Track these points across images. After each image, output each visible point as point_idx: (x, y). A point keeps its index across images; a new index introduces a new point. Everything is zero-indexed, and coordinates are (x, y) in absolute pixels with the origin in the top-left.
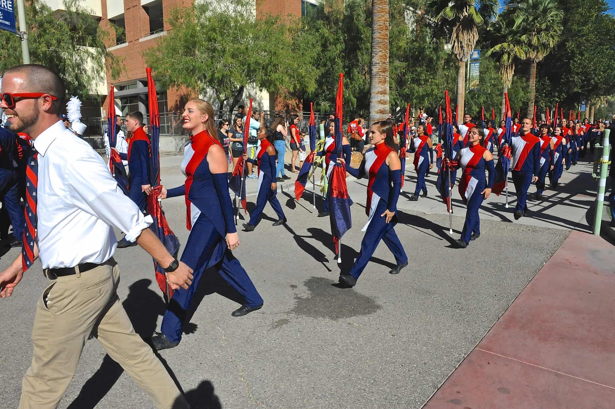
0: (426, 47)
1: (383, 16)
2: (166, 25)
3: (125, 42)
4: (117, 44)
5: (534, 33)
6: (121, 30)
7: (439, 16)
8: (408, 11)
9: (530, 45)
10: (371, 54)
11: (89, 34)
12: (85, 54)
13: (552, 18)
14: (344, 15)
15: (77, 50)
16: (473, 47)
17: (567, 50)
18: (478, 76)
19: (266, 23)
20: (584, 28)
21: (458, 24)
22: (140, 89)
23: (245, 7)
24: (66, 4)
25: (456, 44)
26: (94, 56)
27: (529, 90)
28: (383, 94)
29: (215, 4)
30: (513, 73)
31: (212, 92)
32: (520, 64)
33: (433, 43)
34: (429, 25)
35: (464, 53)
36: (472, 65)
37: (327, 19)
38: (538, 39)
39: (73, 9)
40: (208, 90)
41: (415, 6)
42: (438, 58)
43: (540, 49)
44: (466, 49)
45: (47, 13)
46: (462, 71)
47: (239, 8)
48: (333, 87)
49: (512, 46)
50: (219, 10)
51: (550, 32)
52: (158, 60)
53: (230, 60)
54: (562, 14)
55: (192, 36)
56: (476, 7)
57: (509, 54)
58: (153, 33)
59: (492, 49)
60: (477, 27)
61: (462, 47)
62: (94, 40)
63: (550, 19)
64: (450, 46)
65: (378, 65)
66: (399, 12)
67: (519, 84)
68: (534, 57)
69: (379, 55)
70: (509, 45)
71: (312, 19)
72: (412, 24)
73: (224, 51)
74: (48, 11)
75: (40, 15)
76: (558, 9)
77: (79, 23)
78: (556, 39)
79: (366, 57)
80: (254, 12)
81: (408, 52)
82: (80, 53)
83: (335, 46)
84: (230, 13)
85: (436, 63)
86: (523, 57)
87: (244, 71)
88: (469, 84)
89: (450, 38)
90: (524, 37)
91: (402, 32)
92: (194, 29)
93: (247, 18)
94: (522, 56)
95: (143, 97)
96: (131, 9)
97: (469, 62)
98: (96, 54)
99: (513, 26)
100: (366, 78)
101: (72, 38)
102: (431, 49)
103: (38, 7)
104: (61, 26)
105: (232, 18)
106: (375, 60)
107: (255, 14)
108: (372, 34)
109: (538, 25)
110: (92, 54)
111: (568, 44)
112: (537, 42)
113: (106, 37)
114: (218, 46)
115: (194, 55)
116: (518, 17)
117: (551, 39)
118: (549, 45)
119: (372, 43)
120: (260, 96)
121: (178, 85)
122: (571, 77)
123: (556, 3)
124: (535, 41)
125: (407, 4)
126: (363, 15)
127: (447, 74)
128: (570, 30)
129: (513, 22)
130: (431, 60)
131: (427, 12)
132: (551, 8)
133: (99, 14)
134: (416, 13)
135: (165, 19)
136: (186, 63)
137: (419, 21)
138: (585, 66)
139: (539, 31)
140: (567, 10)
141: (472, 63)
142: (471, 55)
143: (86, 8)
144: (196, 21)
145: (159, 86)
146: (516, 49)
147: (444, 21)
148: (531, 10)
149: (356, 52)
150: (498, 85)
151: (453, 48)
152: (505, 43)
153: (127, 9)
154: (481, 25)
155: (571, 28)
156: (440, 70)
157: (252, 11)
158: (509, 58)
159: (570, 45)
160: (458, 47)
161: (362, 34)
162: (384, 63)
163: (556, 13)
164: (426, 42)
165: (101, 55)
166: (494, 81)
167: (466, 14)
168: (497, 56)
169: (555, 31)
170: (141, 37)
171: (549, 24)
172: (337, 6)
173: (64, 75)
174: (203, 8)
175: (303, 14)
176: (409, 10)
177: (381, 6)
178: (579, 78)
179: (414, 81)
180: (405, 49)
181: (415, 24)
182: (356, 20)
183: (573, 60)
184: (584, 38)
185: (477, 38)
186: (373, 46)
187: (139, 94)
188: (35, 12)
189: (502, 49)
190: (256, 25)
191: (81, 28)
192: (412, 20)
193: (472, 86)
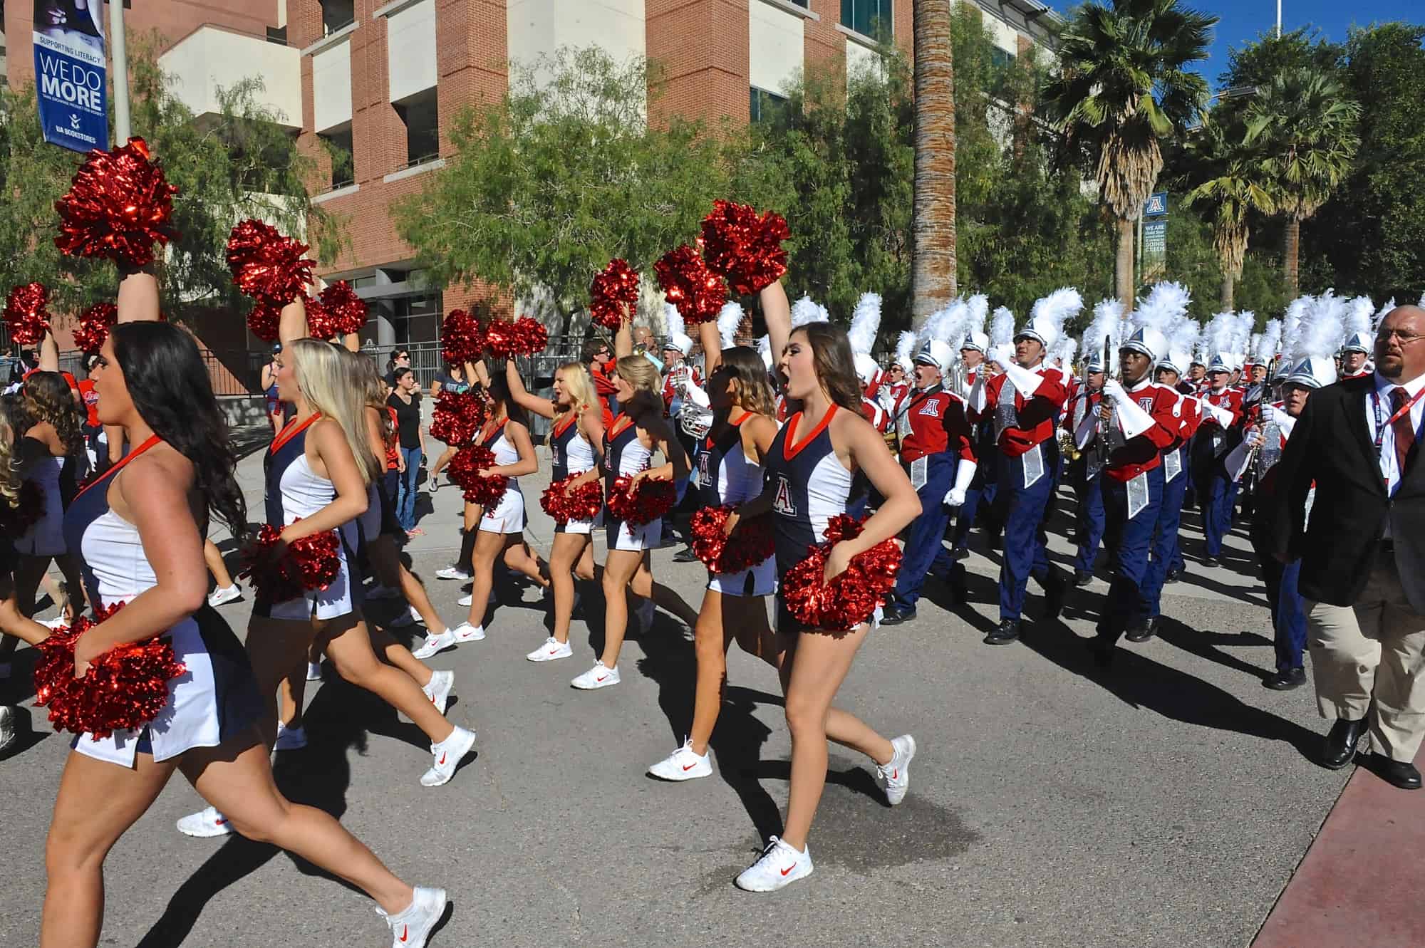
0: (1038, 188)
1: (940, 119)
2: (444, 146)
3: (352, 183)
4: (335, 188)
5: (1290, 154)
6: (342, 155)
7: (1067, 119)
8: (995, 108)
9: (1283, 181)
10: (914, 205)
11: (271, 165)
12: (261, 209)
13: (1333, 119)
14: (848, 120)
15: (245, 200)
16: (1152, 186)
17: (1371, 192)
18: (1163, 254)
19: (672, 135)
20: (1412, 140)
21: (1113, 136)
22: (383, 287)
23: (623, 101)
24: (222, 99)
25: (1110, 180)
26: (280, 212)
27: (1285, 286)
28: (944, 296)
29: (556, 96)
30: (1246, 246)
31: (544, 294)
32: (1262, 225)
33: (1054, 179)
34: (1046, 139)
35: (1129, 202)
36: (1147, 228)
37: (808, 127)
38: (1302, 168)
39: (238, 111)
40: (535, 289)
41: (1011, 96)
42: (1067, 213)
43: (1307, 193)
44: (1133, 191)
45: (180, 118)
46: (1126, 242)
47: (610, 105)
48: (824, 280)
49: (1241, 183)
50: (564, 111)
51: (1329, 152)
52: (425, 222)
53: (588, 220)
54: (1355, 110)
55: (504, 168)
56: (1156, 95)
57: (1236, 204)
58: (416, 163)
59: (1195, 192)
60: (1159, 141)
61: (1124, 188)
62: (281, 178)
63: (1327, 120)
64: (1094, 186)
65: (929, 230)
66: (975, 110)
67: (1260, 271)
68: (1292, 208)
69: (932, 207)
70: (1234, 181)
71: (774, 128)
72: (1005, 137)
73: (576, 200)
74: (183, 116)
75: (165, 124)
76: (1345, 98)
77: (251, 141)
78: (1345, 166)
79: (898, 212)
80: (643, 114)
81: (997, 199)
82: (251, 207)
83: (832, 188)
84: (590, 115)
85: (1063, 226)
86: (1269, 208)
87: (619, 246)
88: (1143, 272)
89: (1095, 166)
90: (1267, 164)
91: (984, 155)
92: (506, 152)
93: (630, 126)
94: (1267, 205)
95: (388, 305)
96: (366, 111)
97: (1140, 222)
98: (285, 209)
99: (1243, 138)
100: (899, 260)
101: (233, 174)
102: (1052, 194)
103: (161, 106)
104: (211, 148)
105: (593, 127)
106: (925, 218)
107: (644, 117)
108: (916, 159)
109: (1301, 136)
110: (278, 209)
111: (1374, 179)
112: (1298, 174)
113: (308, 172)
114: (562, 191)
115: (507, 210)
116: (1253, 117)
117: (1332, 167)
118: (1328, 180)
119: (915, 179)
120: (655, 304)
121: (469, 279)
122: (1384, 253)
123: (1342, 85)
124: (1293, 171)
125: (993, 94)
126: (889, 118)
127: (1090, 249)
128: (1377, 146)
129: (1242, 130)
130: (1050, 218)
131: (1039, 111)
132: (1330, 96)
133: (296, 121)
134: (1013, 113)
135: (443, 131)
136: (489, 228)
137: (1021, 130)
138: (1417, 230)
139: (1303, 150)
140: (1369, 101)
141: (1149, 225)
142: (1146, 206)
143: (265, 107)
144: (512, 136)
145: (425, 281)
146: (1251, 191)
147: (1081, 129)
148: (1281, 103)
149: (877, 202)
150: (1209, 275)
151: (1102, 189)
152: (1224, 178)
153: (359, 110)
154: (1166, 136)
155: (1379, 141)
156: (1073, 241)
157: (639, 111)
158: (1235, 211)
159: (1380, 180)
160: (1116, 187)
161: (890, 161)
162: (945, 225)
163: (1342, 106)
164: (1040, 178)
165: (297, 211)
166: (1202, 266)
167: (1132, 111)
168: (1208, 209)
169: (1342, 148)
170: (388, 173)
171: (1325, 132)
172: (832, 100)
173: (214, 255)
174: (528, 107)
175: (754, 117)
176: (997, 105)
177: (935, 97)
178: (1405, 256)
179: (1013, 266)
180: (989, 193)
181: (1012, 138)
182: (875, 127)
183: (1387, 214)
184: (1413, 163)
185: (1159, 166)
186: (919, 188)
187: (380, 298)
188: (155, 116)
189: (1218, 190)
190: (646, 144)
191: (254, 152)
192: (1006, 127)
193: (1149, 277)
